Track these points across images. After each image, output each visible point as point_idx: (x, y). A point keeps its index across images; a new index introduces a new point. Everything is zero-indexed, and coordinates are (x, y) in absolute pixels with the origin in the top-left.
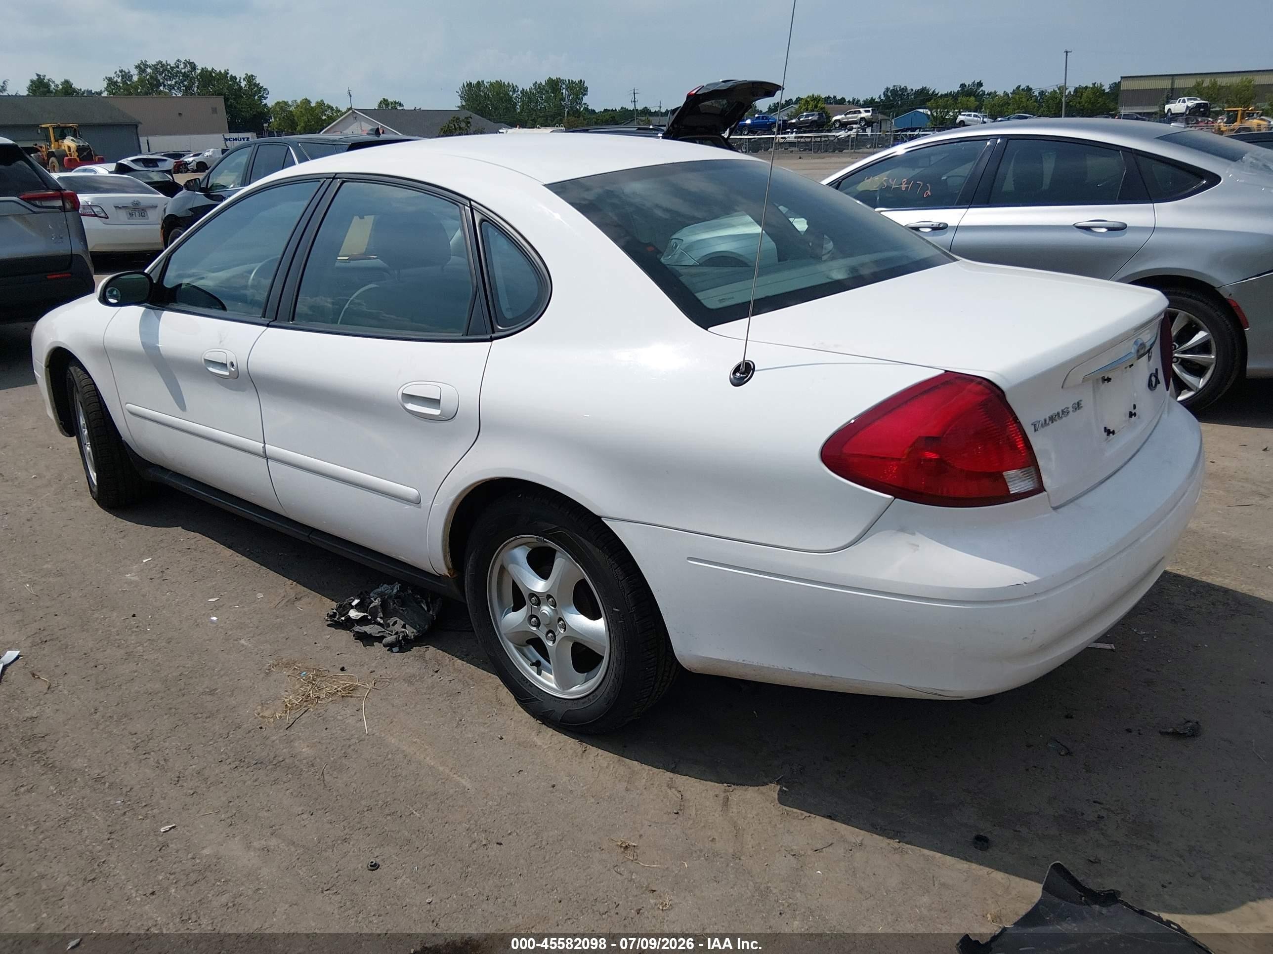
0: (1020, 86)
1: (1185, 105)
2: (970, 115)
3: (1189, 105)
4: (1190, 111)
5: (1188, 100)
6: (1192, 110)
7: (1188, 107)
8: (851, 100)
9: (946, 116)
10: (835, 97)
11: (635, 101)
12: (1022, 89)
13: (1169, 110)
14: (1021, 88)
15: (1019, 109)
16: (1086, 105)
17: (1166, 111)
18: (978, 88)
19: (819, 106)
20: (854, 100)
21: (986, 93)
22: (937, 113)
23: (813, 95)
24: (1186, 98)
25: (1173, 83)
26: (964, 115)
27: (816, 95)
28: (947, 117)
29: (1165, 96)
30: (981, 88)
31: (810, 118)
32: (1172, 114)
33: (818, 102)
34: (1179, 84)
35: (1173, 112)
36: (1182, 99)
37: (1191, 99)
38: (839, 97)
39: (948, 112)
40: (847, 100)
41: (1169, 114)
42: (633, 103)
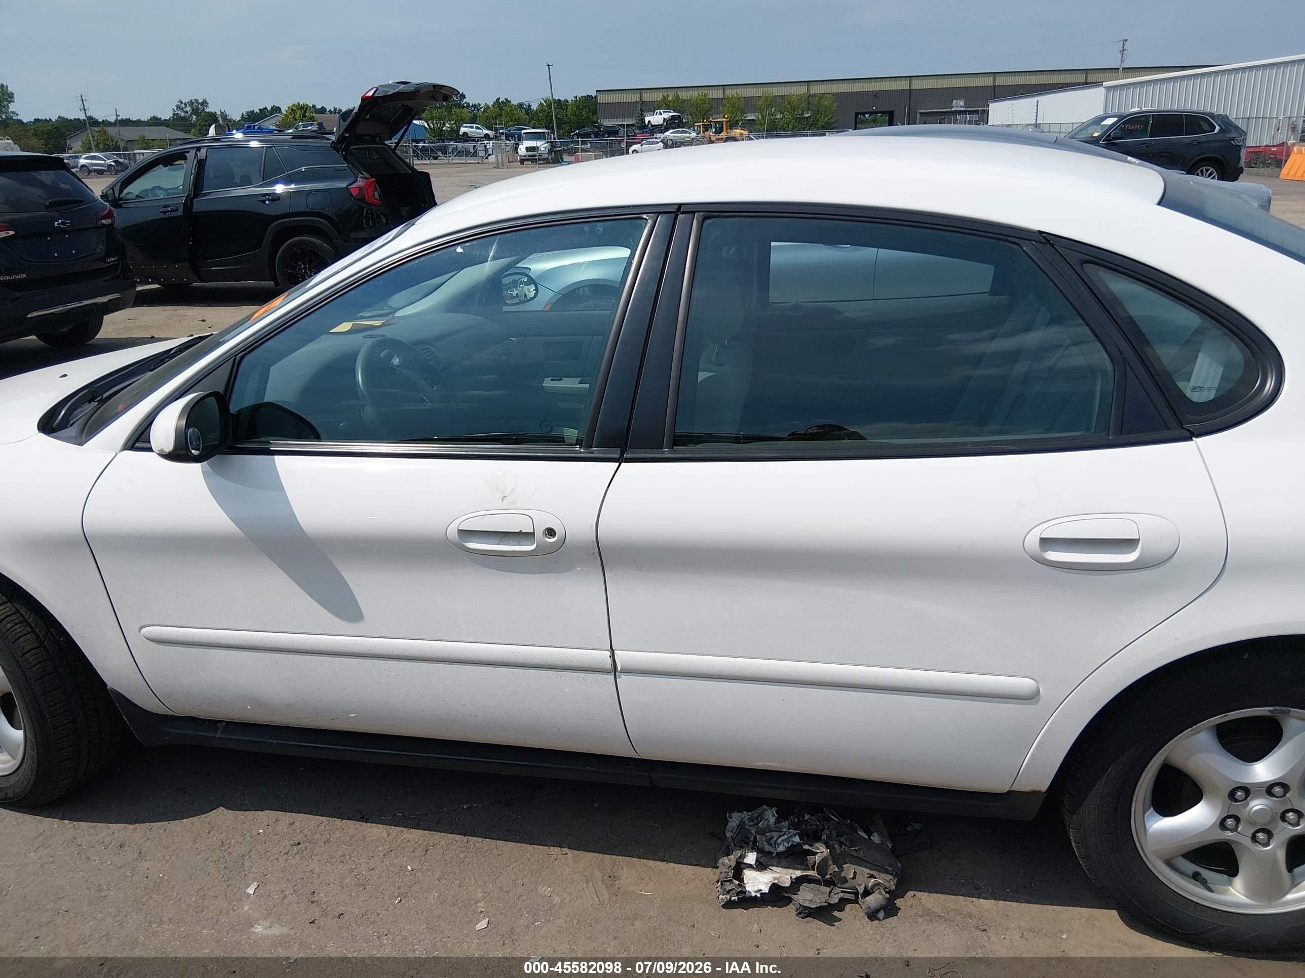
0: (499, 99)
1: (662, 117)
2: (472, 127)
3: (666, 117)
4: (667, 122)
5: (664, 112)
6: (669, 122)
7: (664, 119)
8: (332, 110)
9: (442, 127)
10: (314, 106)
11: (85, 110)
12: (502, 102)
13: (649, 121)
14: (500, 101)
15: (511, 121)
16: (572, 117)
17: (647, 123)
18: (461, 100)
19: (307, 115)
20: (335, 109)
21: (471, 105)
22: (434, 125)
23: (299, 104)
24: (661, 111)
25: (641, 96)
26: (466, 127)
27: (301, 103)
28: (444, 129)
29: (639, 109)
30: (465, 100)
31: (309, 128)
32: (652, 126)
33: (305, 112)
34: (647, 97)
35: (653, 124)
36: (658, 111)
37: (666, 112)
38: (318, 107)
39: (444, 124)
40: (328, 110)
41: (650, 126)
42: (83, 111)
